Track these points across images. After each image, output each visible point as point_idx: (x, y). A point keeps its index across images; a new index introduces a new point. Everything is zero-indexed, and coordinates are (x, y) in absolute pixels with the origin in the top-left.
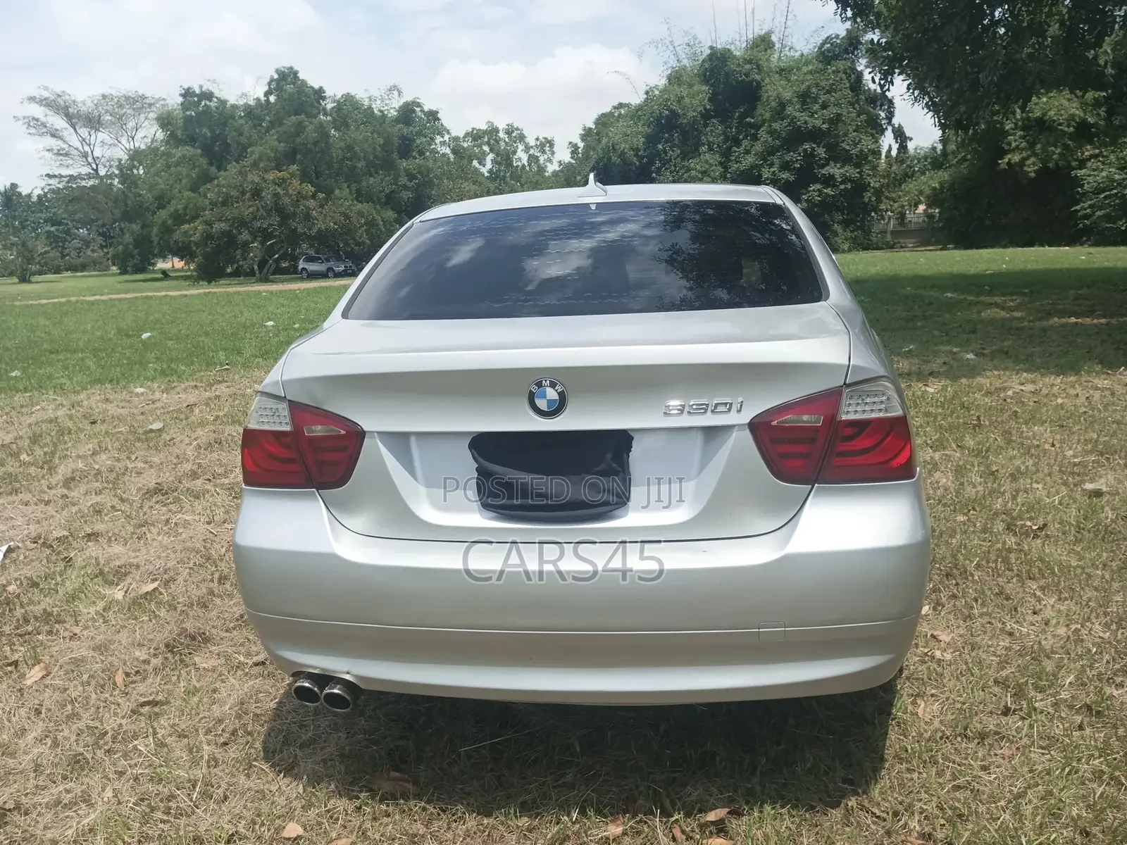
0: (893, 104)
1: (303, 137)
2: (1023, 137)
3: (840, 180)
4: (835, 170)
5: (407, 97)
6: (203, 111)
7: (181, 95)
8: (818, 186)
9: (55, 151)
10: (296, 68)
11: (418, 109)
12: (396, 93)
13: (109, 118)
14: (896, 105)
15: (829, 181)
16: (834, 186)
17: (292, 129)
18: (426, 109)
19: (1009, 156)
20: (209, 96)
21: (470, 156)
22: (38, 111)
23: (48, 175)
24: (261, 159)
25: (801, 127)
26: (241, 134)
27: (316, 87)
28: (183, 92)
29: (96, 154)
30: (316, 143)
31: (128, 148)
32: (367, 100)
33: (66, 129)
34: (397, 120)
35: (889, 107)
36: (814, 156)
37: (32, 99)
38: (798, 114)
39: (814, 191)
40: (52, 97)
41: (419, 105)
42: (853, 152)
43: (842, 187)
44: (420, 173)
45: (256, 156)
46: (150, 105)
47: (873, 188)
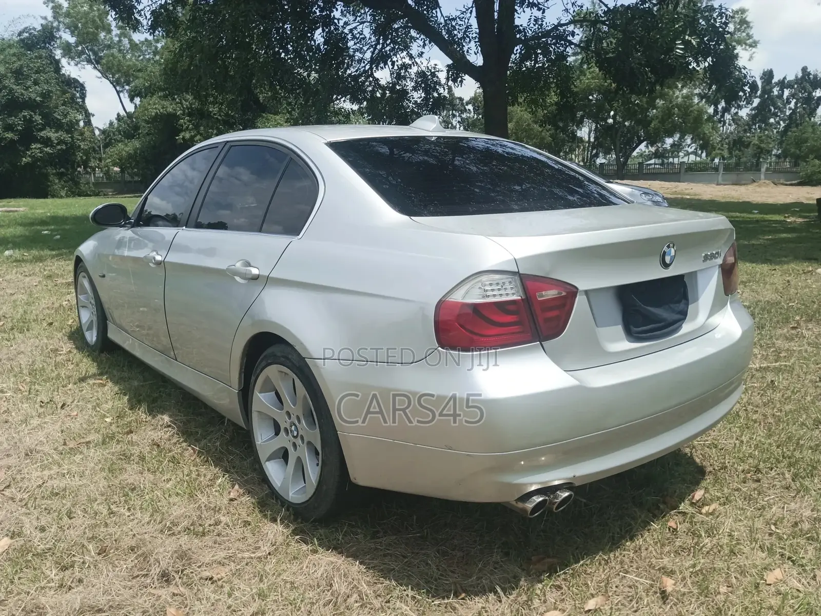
0: (84, 88)
2: (190, 121)
3: (56, 142)
4: (52, 134)
8: (39, 146)
14: (87, 89)
15: (47, 142)
16: (52, 146)
19: (183, 134)
25: (19, 98)
35: (81, 90)
36: (33, 122)
38: (14, 87)
39: (35, 148)
42: (63, 121)
43: (59, 147)
47: (82, 149)
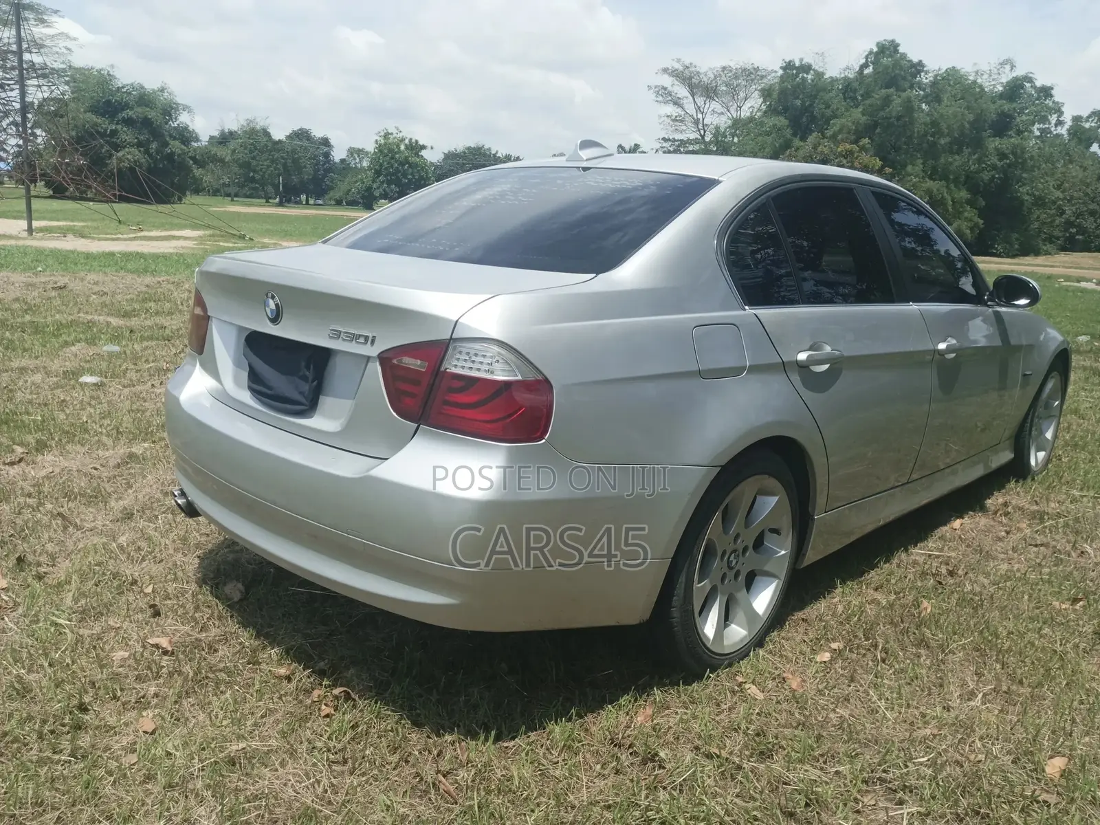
1: (888, 110)
5: (1019, 72)
6: (799, 84)
7: (781, 68)
9: (673, 118)
10: (898, 41)
11: (1028, 85)
12: (1008, 67)
13: (725, 88)
17: (878, 103)
18: (1038, 84)
20: (806, 68)
21: (1089, 139)
22: (667, 81)
23: (664, 139)
24: (840, 131)
26: (828, 107)
27: (915, 60)
28: (785, 64)
29: (706, 121)
30: (899, 118)
31: (735, 116)
32: (973, 74)
33: (687, 97)
34: (1002, 96)
37: (665, 70)
40: (681, 68)
41: (1030, 80)
44: (1014, 153)
45: (836, 128)
46: (762, 77)
